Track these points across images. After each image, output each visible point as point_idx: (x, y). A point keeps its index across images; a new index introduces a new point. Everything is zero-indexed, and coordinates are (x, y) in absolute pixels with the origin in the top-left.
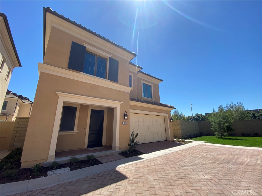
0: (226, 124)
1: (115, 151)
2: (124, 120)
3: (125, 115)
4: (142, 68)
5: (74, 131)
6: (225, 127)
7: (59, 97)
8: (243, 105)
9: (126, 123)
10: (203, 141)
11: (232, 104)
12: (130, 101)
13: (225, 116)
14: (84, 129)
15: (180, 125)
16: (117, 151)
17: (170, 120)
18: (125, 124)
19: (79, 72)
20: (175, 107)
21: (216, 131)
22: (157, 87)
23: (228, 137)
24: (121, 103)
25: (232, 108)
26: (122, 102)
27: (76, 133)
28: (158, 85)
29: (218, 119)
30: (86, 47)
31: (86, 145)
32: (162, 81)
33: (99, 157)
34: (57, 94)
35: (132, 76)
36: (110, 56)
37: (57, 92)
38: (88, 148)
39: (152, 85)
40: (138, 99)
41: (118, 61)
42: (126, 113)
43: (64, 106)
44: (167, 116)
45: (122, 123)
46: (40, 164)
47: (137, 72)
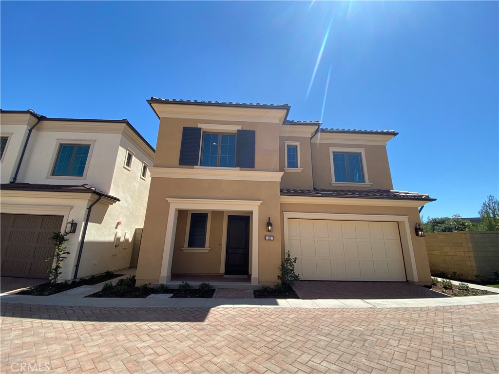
1: (249, 285)
3: (269, 224)
5: (204, 247)
7: (171, 204)
9: (272, 238)
12: (282, 197)
14: (219, 245)
15: (470, 245)
16: (254, 284)
17: (416, 231)
18: (270, 240)
19: (192, 166)
20: (431, 197)
24: (259, 203)
26: (262, 202)
27: (208, 251)
28: (384, 148)
30: (201, 128)
31: (222, 270)
32: (395, 134)
33: (222, 289)
34: (167, 201)
35: (296, 146)
36: (239, 128)
37: (166, 199)
38: (225, 274)
39: (362, 151)
40: (315, 189)
41: (255, 131)
42: (269, 220)
43: (192, 214)
44: (404, 221)
45: (263, 238)
46: (150, 284)
47: (310, 134)
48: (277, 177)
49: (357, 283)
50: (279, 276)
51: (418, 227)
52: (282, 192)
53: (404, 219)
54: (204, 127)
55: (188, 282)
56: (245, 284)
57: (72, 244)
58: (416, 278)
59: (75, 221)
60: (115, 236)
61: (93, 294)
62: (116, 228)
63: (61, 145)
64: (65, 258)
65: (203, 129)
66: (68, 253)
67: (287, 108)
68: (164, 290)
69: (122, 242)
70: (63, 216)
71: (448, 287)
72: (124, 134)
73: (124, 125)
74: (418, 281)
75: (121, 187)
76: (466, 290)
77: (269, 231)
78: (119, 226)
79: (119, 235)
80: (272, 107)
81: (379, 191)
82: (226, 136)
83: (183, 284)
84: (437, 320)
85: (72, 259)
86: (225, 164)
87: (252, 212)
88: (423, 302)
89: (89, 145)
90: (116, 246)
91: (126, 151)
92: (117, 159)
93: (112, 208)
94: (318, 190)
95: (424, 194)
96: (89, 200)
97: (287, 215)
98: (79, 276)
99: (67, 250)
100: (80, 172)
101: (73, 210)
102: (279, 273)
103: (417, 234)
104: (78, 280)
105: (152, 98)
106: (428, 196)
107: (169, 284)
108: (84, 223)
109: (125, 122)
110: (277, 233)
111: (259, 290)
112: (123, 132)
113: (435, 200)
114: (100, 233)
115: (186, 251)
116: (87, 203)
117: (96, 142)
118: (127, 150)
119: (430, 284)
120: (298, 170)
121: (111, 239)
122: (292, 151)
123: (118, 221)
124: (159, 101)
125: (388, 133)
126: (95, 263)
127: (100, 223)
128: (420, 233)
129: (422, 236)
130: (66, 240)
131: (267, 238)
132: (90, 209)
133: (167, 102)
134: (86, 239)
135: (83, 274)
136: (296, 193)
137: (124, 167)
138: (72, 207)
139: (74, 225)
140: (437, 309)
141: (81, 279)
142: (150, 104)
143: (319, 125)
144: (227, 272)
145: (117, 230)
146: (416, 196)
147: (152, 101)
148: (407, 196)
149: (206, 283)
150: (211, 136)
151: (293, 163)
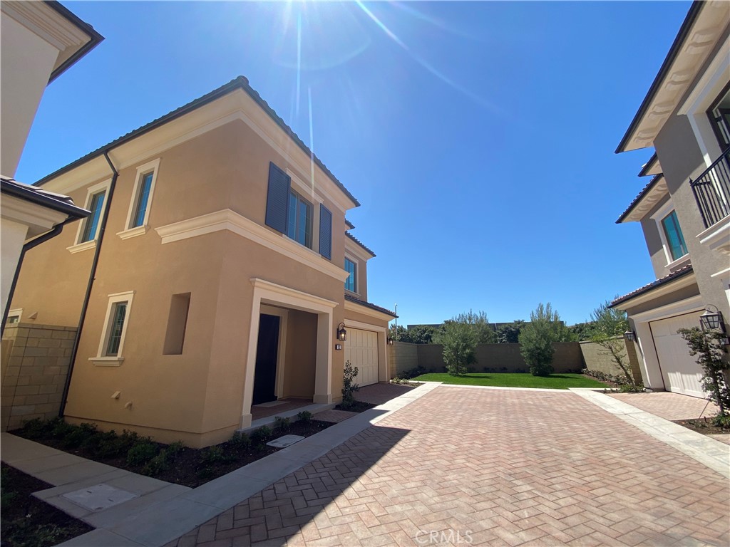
0: (468, 351)
2: (338, 342)
3: (343, 331)
4: (352, 227)
6: (465, 355)
8: (487, 318)
9: (340, 347)
10: (441, 381)
11: (471, 312)
12: (346, 301)
13: (466, 335)
17: (388, 340)
18: (340, 349)
21: (450, 363)
22: (363, 265)
23: (466, 374)
24: (334, 304)
25: (470, 319)
26: (338, 304)
29: (454, 342)
30: (290, 177)
34: (251, 282)
36: (322, 201)
37: (256, 279)
41: (331, 214)
44: (384, 333)
45: (334, 347)
53: (382, 329)
54: (293, 178)
74: (388, 381)
103: (388, 343)
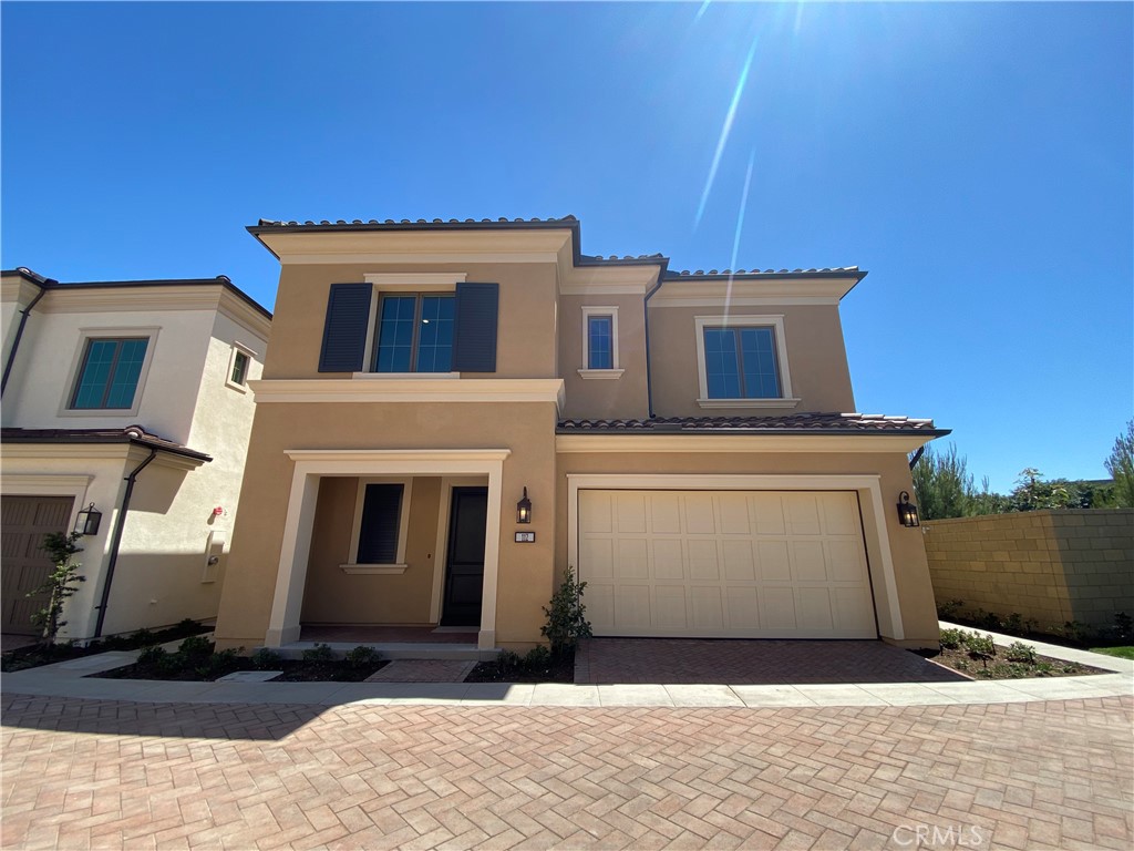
1: (473, 649)
5: (395, 563)
7: (296, 463)
9: (531, 537)
14: (429, 556)
15: (1054, 545)
16: (484, 649)
18: (527, 541)
19: (348, 375)
22: (827, 321)
24: (503, 454)
26: (508, 451)
27: (401, 571)
28: (833, 311)
30: (371, 284)
31: (435, 614)
32: (858, 275)
33: (406, 660)
34: (287, 456)
35: (611, 317)
36: (461, 278)
37: (285, 452)
38: (441, 625)
39: (776, 320)
40: (652, 416)
41: (497, 285)
42: (525, 494)
43: (368, 485)
44: (869, 489)
45: (510, 538)
46: (242, 649)
47: (644, 288)
48: (549, 390)
49: (747, 643)
50: (544, 629)
51: (904, 502)
52: (563, 427)
53: (870, 483)
54: (381, 281)
55: (329, 644)
56: (464, 649)
57: (91, 560)
58: (897, 630)
59: (97, 508)
60: (209, 539)
61: (109, 671)
62: (211, 521)
63: (90, 341)
64: (76, 590)
65: (377, 286)
66: (82, 579)
67: (571, 224)
68: (268, 661)
69: (226, 555)
70: (73, 498)
71: (983, 654)
72: (223, 308)
73: (220, 289)
74: (903, 638)
75: (220, 430)
76: (1026, 661)
77: (521, 521)
78: (217, 519)
79: (216, 539)
80: (535, 225)
81: (816, 417)
82: (432, 300)
83: (316, 648)
84: (879, 745)
85: (90, 592)
86: (427, 365)
87: (486, 477)
88: (880, 694)
89: (147, 339)
90: (210, 564)
91: (232, 348)
92: (206, 367)
93: (195, 477)
94: (660, 420)
95: (921, 420)
96: (128, 460)
97: (575, 481)
98: (107, 630)
99: (77, 573)
100: (125, 400)
101: (92, 485)
102: (545, 621)
103: (903, 521)
104: (103, 640)
105: (261, 222)
106: (929, 425)
107: (286, 648)
108: (116, 512)
109: (223, 282)
110: (544, 523)
111: (492, 662)
112: (220, 304)
113: (948, 432)
114: (162, 533)
115: (353, 572)
116: (123, 466)
117: (161, 331)
118: (233, 345)
119: (936, 646)
120: (615, 373)
121: (199, 546)
122: (600, 329)
123: (216, 506)
124: (274, 228)
125: (841, 275)
126: (153, 601)
127: (164, 511)
128: (908, 516)
129: (912, 524)
130: (78, 551)
131: (519, 537)
132: (131, 480)
133: (293, 228)
134: (123, 548)
135: (115, 625)
136: (596, 428)
137: (227, 385)
138: (91, 478)
139: (95, 518)
140: (903, 714)
141: (110, 637)
142: (257, 235)
143: (662, 262)
144: (445, 621)
145: (212, 527)
146: (897, 425)
147: (260, 229)
148: (875, 425)
149: (366, 645)
150: (396, 303)
151: (602, 357)
